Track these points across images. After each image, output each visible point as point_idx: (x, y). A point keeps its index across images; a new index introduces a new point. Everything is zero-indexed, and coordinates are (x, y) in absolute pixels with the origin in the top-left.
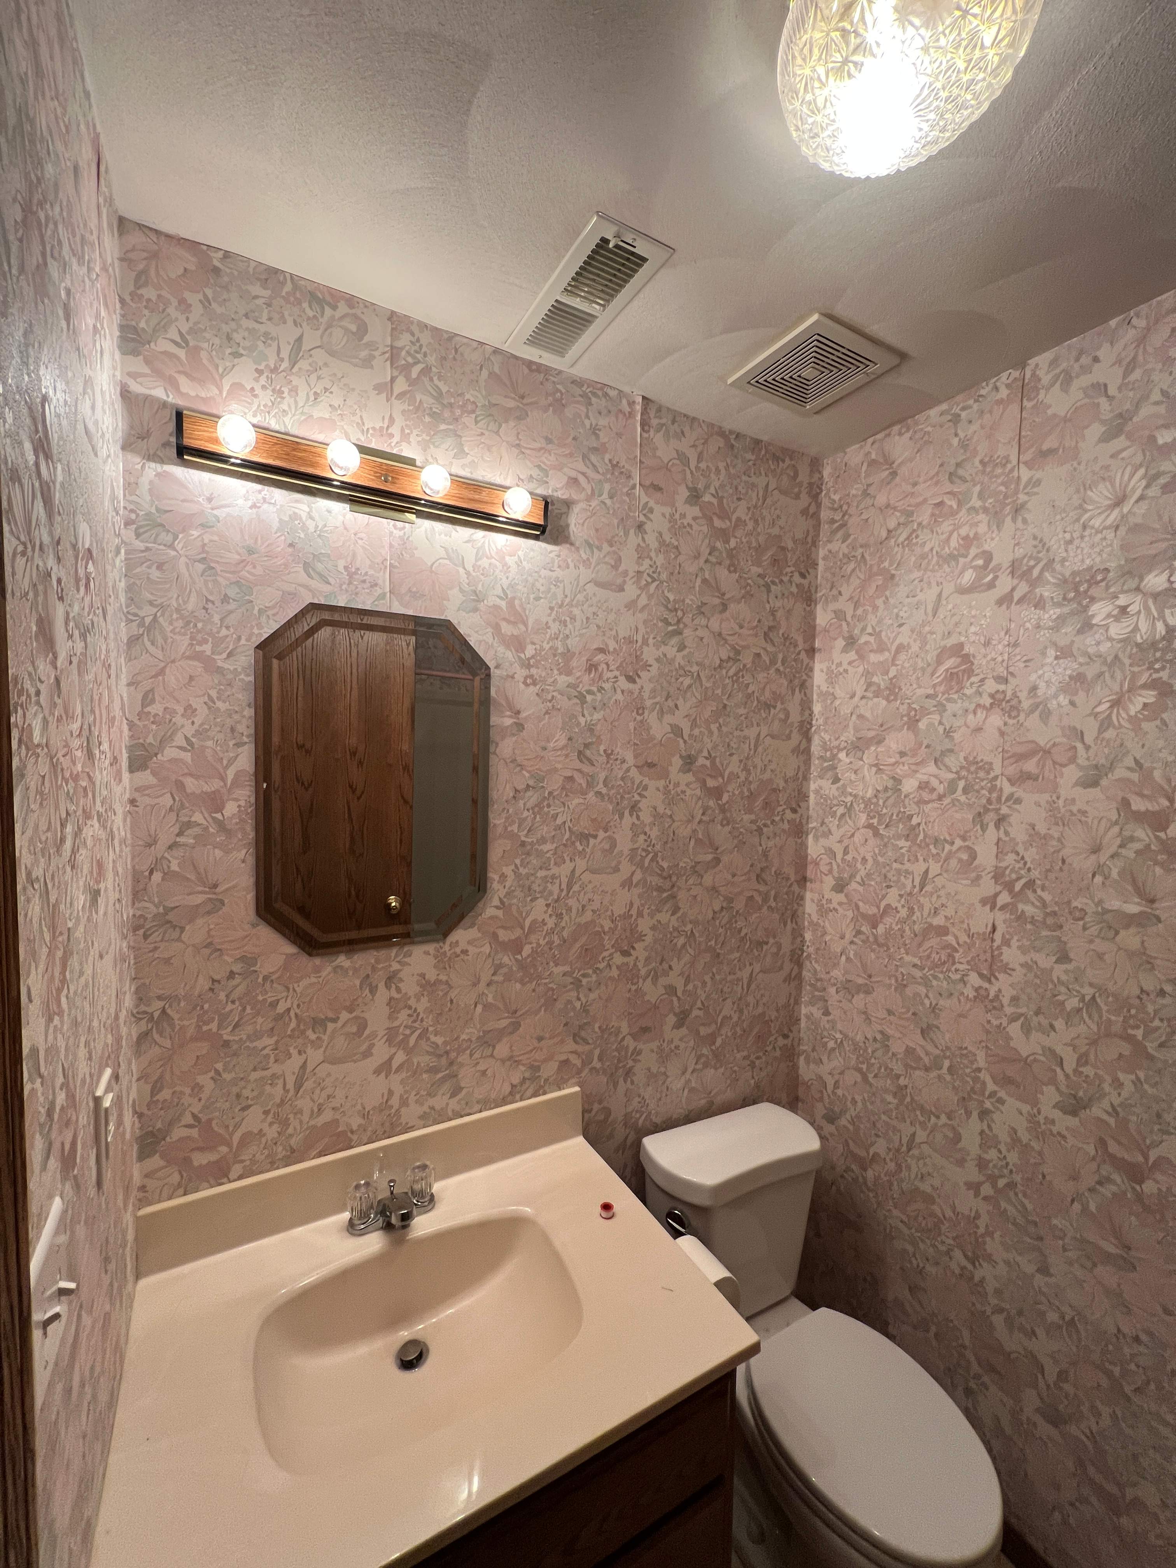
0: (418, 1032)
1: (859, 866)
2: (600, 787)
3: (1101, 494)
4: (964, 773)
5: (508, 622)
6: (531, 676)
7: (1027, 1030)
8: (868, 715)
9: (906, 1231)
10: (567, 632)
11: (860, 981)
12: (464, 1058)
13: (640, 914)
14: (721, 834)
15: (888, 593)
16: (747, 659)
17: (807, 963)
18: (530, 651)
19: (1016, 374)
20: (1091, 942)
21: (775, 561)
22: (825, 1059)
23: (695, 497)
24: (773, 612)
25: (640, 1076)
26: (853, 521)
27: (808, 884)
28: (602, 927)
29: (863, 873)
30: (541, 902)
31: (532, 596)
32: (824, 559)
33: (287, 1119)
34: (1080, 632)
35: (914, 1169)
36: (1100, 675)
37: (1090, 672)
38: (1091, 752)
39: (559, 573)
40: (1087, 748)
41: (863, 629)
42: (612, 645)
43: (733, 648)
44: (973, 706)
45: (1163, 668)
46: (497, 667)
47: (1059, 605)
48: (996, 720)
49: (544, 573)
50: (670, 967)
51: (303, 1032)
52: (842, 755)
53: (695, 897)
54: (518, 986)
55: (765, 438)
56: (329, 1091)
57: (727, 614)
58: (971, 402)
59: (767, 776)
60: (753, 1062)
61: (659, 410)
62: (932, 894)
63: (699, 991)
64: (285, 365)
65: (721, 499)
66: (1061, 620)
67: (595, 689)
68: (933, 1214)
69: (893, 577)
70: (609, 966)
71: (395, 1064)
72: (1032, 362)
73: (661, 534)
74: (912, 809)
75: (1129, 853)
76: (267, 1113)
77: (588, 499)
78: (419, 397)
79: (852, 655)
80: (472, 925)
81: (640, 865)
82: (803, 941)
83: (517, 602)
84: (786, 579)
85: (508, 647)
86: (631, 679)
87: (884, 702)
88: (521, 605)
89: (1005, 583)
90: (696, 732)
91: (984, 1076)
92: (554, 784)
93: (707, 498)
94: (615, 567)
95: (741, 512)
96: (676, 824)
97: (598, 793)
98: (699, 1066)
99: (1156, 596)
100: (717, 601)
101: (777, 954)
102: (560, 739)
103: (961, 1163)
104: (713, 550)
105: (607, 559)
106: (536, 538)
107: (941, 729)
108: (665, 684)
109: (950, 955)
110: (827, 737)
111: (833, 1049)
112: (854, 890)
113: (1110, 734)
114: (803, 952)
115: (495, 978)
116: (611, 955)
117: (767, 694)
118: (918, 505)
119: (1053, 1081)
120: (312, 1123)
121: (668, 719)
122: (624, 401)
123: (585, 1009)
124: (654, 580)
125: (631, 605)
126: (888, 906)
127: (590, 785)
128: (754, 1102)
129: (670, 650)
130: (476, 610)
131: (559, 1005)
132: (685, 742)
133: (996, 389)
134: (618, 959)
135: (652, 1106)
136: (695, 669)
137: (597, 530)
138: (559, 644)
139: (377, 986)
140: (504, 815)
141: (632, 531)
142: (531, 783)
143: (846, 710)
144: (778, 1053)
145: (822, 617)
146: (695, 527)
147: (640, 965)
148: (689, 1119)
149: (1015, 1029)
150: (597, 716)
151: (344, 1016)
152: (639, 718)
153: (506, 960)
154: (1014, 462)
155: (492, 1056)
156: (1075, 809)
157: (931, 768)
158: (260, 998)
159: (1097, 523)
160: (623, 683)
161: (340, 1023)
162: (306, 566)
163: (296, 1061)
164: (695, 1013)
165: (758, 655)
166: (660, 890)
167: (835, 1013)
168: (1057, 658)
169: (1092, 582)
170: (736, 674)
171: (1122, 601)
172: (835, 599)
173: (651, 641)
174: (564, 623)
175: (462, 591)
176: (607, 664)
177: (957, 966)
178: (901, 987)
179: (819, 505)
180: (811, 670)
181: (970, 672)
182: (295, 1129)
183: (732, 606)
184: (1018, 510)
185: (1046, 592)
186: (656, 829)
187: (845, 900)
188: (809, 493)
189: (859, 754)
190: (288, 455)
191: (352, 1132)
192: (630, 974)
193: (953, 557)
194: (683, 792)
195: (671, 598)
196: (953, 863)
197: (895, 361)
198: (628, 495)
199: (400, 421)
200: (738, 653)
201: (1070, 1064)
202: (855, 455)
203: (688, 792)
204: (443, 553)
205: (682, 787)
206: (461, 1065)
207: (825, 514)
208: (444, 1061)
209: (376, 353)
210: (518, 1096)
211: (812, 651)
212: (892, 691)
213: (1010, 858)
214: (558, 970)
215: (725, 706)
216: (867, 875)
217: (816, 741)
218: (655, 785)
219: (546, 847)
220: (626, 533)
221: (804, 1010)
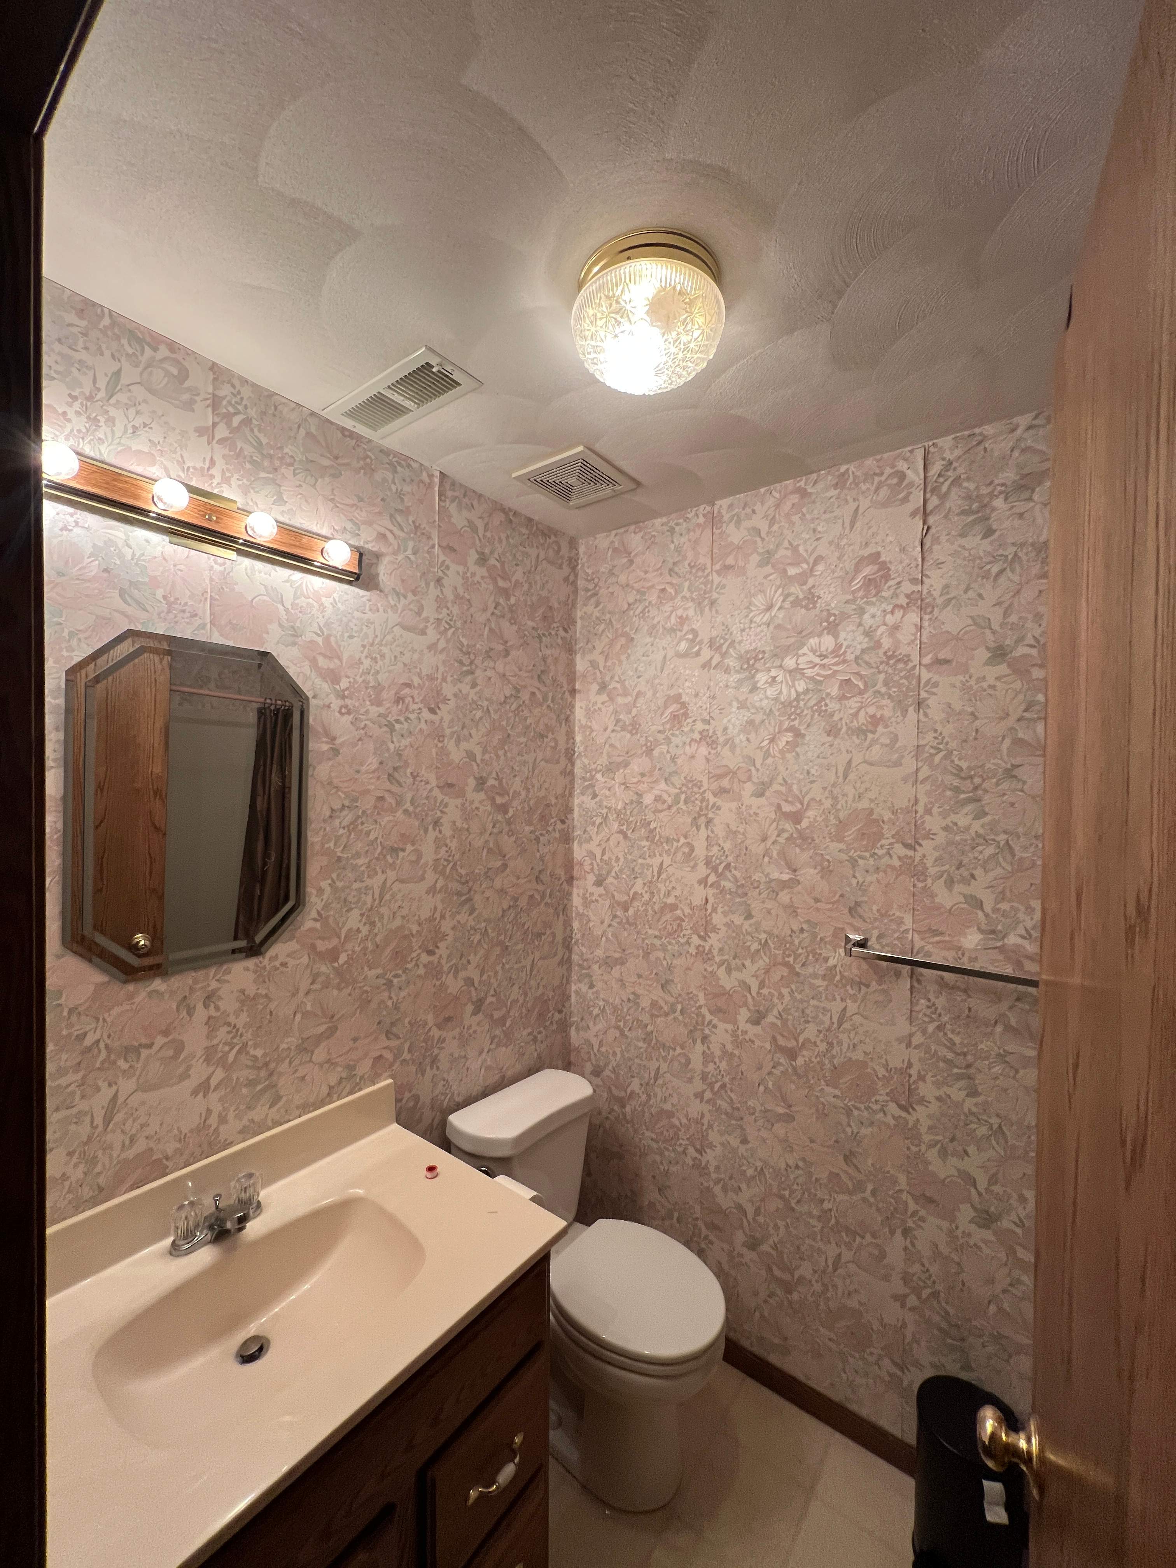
0: (237, 1048)
1: (614, 863)
2: (408, 806)
3: (759, 601)
4: (684, 789)
5: (325, 656)
6: (346, 706)
7: (729, 971)
8: (618, 745)
9: (654, 1145)
10: (378, 668)
11: (617, 955)
12: (284, 1067)
13: (443, 917)
14: (508, 843)
15: (629, 651)
16: (525, 696)
17: (575, 948)
18: (344, 684)
19: (708, 509)
20: (763, 902)
21: (545, 618)
22: (591, 1024)
23: (482, 560)
24: (544, 659)
25: (444, 1063)
26: (603, 592)
27: (575, 882)
28: (410, 930)
29: (617, 869)
30: (356, 913)
31: (346, 635)
32: (581, 618)
33: (95, 1157)
34: (751, 692)
35: (659, 1095)
36: (763, 721)
37: (758, 718)
38: (760, 774)
39: (369, 615)
40: (758, 770)
41: (612, 678)
42: (416, 681)
43: (515, 688)
44: (688, 740)
45: (795, 719)
46: (314, 697)
47: (738, 672)
48: (703, 750)
49: (357, 614)
50: (469, 962)
51: (115, 1062)
52: (598, 776)
53: (488, 899)
54: (335, 992)
55: (536, 518)
56: (142, 1120)
57: (509, 658)
58: (681, 521)
59: (542, 793)
60: (536, 1037)
61: (453, 484)
62: (666, 880)
63: (492, 980)
64: (101, 395)
65: (503, 564)
66: (740, 682)
67: (402, 719)
68: (673, 1126)
69: (632, 639)
70: (417, 965)
71: (213, 1082)
72: (718, 503)
73: (456, 588)
74: (650, 817)
75: (781, 840)
76: (70, 1154)
77: (395, 553)
78: (239, 444)
79: (604, 697)
80: (290, 939)
81: (442, 873)
82: (572, 930)
83: (332, 639)
84: (553, 632)
85: (324, 679)
86: (432, 711)
87: (629, 735)
88: (337, 642)
89: (706, 653)
90: (487, 757)
91: (704, 1011)
92: (368, 803)
93: (493, 561)
94: (419, 614)
95: (519, 575)
96: (472, 836)
97: (406, 811)
98: (493, 1046)
99: (790, 672)
100: (501, 647)
101: (553, 942)
102: (372, 762)
103: (690, 1080)
104: (497, 605)
105: (411, 606)
106: (350, 583)
107: (668, 756)
108: (461, 716)
109: (680, 926)
110: (586, 761)
111: (598, 1015)
112: (611, 883)
113: (770, 761)
114: (571, 938)
115: (314, 987)
116: (419, 955)
117: (541, 726)
118: (648, 588)
119: (745, 1004)
120: (124, 1156)
121: (464, 745)
122: (424, 474)
123: (396, 1007)
124: (451, 627)
125: (432, 647)
126: (636, 893)
127: (399, 803)
128: (537, 1071)
129: (465, 688)
130: (294, 644)
131: (373, 1005)
132: (478, 765)
133: (697, 515)
134: (425, 958)
135: (454, 1087)
136: (485, 703)
137: (403, 581)
138: (370, 678)
139: (194, 1007)
140: (321, 833)
141: (432, 584)
142: (347, 803)
143: (600, 740)
144: (555, 1027)
145: (581, 665)
146: (483, 585)
147: (443, 962)
148: (485, 1094)
149: (721, 972)
150: (405, 742)
151: (160, 1040)
152: (440, 745)
153: (323, 969)
154: (709, 570)
155: (311, 1061)
156: (752, 812)
157: (662, 785)
158: (64, 1033)
159: (757, 619)
160: (426, 714)
161: (155, 1048)
162: (122, 593)
163: (106, 1093)
164: (490, 999)
165: (533, 694)
166: (459, 894)
167: (599, 985)
168: (738, 708)
169: (756, 659)
170: (517, 709)
171: (773, 673)
172: (590, 651)
173: (449, 679)
174: (375, 660)
175: (280, 625)
176: (412, 697)
177: (685, 932)
178: (647, 955)
179: (576, 576)
180: (573, 707)
181: (686, 715)
182: (104, 1165)
183: (513, 653)
184: (713, 603)
185: (731, 662)
186: (455, 840)
187: (603, 892)
188: (569, 564)
189: (611, 775)
190: (107, 483)
191: (167, 1158)
192: (434, 971)
193: (673, 630)
194: (477, 808)
195: (465, 642)
196: (679, 855)
197: (634, 486)
198: (428, 552)
199: (220, 463)
200: (518, 691)
201: (754, 988)
202: (603, 541)
203: (482, 808)
204: (263, 591)
205: (476, 804)
206: (281, 1074)
207: (581, 583)
208: (263, 1073)
209: (198, 399)
210: (335, 1096)
211: (573, 692)
212: (634, 727)
213: (715, 849)
214: (372, 973)
215: (509, 735)
216: (620, 871)
217: (578, 764)
218: (454, 803)
219: (360, 861)
220: (428, 585)
221: (574, 987)
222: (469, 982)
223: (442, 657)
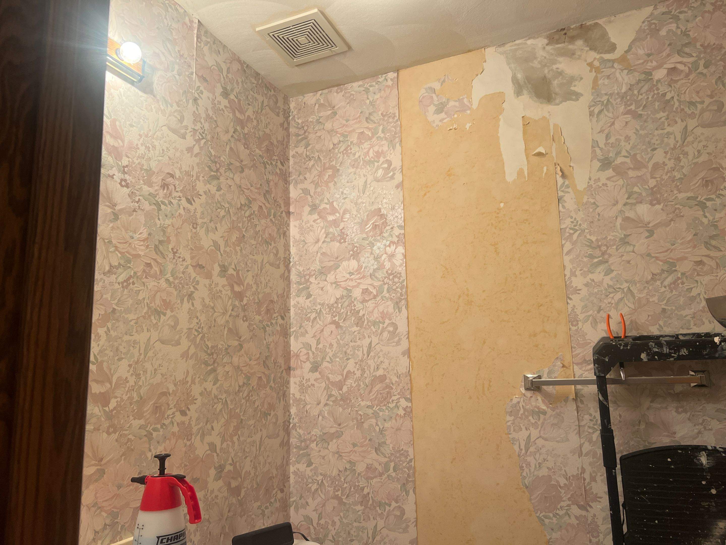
1: (328, 350)
2: (168, 276)
4: (386, 281)
5: (111, 135)
6: (125, 180)
8: (328, 252)
10: (150, 155)
11: (333, 430)
13: (193, 382)
14: (243, 327)
15: (335, 179)
16: (255, 208)
17: (293, 431)
18: (125, 161)
19: (395, 75)
21: (268, 150)
22: (310, 500)
23: (225, 94)
24: (268, 182)
26: (312, 136)
27: (292, 372)
28: (168, 389)
29: (331, 354)
31: (128, 123)
32: (293, 156)
39: (145, 112)
41: (322, 201)
42: (178, 174)
43: (248, 199)
44: (388, 242)
48: (401, 249)
49: (136, 109)
50: (212, 428)
52: (312, 279)
53: (227, 373)
55: (262, 73)
57: (244, 175)
59: (268, 290)
61: (206, 32)
62: (375, 356)
63: (230, 450)
65: (239, 100)
67: (167, 202)
69: (338, 170)
70: (172, 423)
72: (402, 72)
73: (207, 110)
74: (359, 306)
77: (165, 70)
79: (316, 216)
81: (194, 342)
82: (290, 416)
83: (117, 123)
84: (274, 163)
85: (110, 153)
86: (189, 201)
87: (338, 244)
88: (120, 126)
89: (399, 177)
90: (228, 249)
91: (414, 463)
92: (138, 266)
93: (232, 97)
94: (180, 121)
95: (250, 112)
96: (216, 314)
97: (167, 280)
101: (275, 424)
102: (143, 233)
103: (405, 529)
104: (235, 131)
105: (175, 114)
106: (132, 83)
107: (372, 257)
108: (209, 211)
109: (389, 393)
110: (301, 268)
111: (316, 490)
112: (326, 367)
114: (290, 423)
116: (173, 413)
117: (266, 234)
118: (350, 132)
121: (211, 235)
122: (187, 18)
124: (203, 138)
125: (189, 150)
126: (349, 372)
127: (162, 272)
129: (213, 189)
132: (221, 255)
133: (386, 80)
134: (179, 418)
136: (227, 205)
137: (170, 93)
138: (144, 162)
141: (191, 101)
142: (122, 262)
143: (313, 250)
144: (278, 504)
145: (294, 193)
146: (226, 113)
147: (193, 423)
150: (168, 222)
152: (194, 230)
154: (398, 117)
157: (368, 280)
160: (184, 203)
164: (229, 467)
165: (261, 207)
166: (206, 363)
167: (317, 461)
170: (249, 216)
172: (302, 182)
173: (201, 178)
174: (148, 149)
176: (174, 186)
177: (393, 398)
178: (360, 424)
179: (289, 124)
180: (289, 225)
181: (385, 224)
183: (246, 170)
186: (204, 315)
187: (319, 376)
188: (284, 114)
189: (324, 277)
192: (186, 432)
193: (370, 162)
194: (221, 291)
195: (213, 153)
196: (385, 334)
198: (189, 77)
200: (250, 202)
202: (310, 99)
203: (224, 292)
205: (220, 288)
207: (292, 130)
211: (288, 213)
212: (342, 237)
214: (137, 423)
215: (244, 236)
216: (334, 355)
217: (293, 272)
218: (204, 282)
219: (131, 316)
220: (187, 101)
221: (292, 469)
222: (212, 447)
223: (197, 160)
